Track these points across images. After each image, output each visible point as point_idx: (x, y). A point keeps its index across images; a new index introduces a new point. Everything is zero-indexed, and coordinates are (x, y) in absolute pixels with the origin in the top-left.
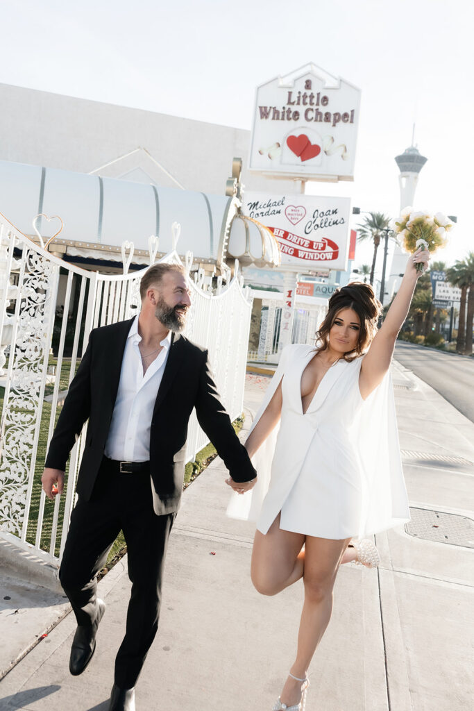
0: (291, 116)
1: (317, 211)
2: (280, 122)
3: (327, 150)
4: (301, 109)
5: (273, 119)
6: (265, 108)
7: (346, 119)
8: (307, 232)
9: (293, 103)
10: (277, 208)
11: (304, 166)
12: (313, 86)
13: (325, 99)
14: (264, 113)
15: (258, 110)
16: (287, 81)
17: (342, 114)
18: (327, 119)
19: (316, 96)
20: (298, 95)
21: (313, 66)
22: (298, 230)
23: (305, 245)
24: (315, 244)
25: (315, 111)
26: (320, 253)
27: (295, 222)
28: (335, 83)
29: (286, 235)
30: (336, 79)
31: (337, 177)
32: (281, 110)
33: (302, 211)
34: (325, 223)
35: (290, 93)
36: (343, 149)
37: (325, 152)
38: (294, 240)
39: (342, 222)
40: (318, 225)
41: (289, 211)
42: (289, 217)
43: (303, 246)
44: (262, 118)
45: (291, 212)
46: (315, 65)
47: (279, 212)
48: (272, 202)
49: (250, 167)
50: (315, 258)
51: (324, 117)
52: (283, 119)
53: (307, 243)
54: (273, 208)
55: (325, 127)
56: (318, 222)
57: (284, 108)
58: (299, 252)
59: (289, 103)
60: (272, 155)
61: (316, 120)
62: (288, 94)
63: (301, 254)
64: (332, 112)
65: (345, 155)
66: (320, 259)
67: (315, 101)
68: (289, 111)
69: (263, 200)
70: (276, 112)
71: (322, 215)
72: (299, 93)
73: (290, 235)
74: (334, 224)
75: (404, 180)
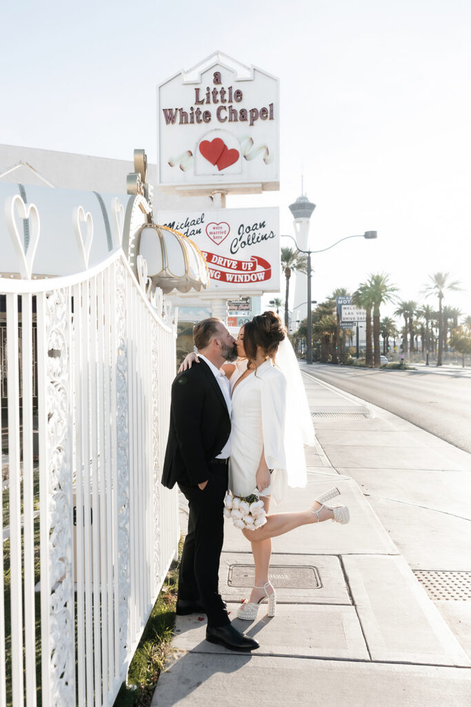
0: (201, 117)
1: (242, 225)
2: (189, 126)
3: (247, 154)
4: (212, 108)
5: (181, 123)
6: (171, 110)
7: (265, 115)
8: (234, 251)
9: (202, 102)
10: (196, 228)
11: (223, 175)
12: (223, 79)
13: (239, 93)
14: (170, 117)
15: (162, 113)
16: (193, 77)
17: (259, 110)
18: (243, 118)
19: (227, 91)
20: (207, 92)
21: (219, 55)
22: (223, 250)
23: (232, 267)
24: (243, 264)
25: (228, 109)
26: (250, 274)
27: (218, 241)
28: (247, 75)
29: (210, 257)
30: (249, 69)
31: (261, 185)
32: (189, 112)
33: (225, 227)
34: (253, 239)
35: (197, 90)
36: (265, 151)
37: (245, 157)
38: (220, 262)
39: (271, 236)
40: (244, 242)
41: (210, 229)
42: (212, 236)
43: (230, 268)
44: (167, 123)
45: (213, 231)
46: (223, 54)
47: (199, 232)
48: (190, 221)
49: (160, 182)
50: (246, 280)
51: (239, 115)
52: (192, 122)
53: (234, 264)
54: (192, 227)
55: (242, 127)
56: (245, 238)
57: (192, 108)
58: (227, 275)
59: (198, 102)
60: (184, 166)
61: (230, 120)
62: (194, 91)
63: (229, 278)
64: (248, 109)
65: (268, 158)
66: (251, 281)
67: (227, 97)
68: (198, 112)
69: (180, 221)
70: (183, 114)
71: (248, 230)
72: (208, 89)
73: (214, 256)
74: (262, 239)
75: (298, 225)
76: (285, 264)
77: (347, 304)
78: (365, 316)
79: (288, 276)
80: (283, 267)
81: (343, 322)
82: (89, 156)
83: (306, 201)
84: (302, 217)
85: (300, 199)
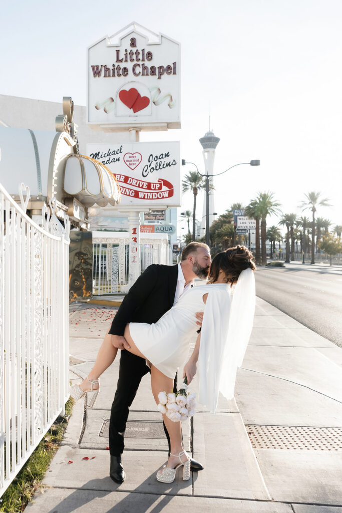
0: (121, 72)
1: (152, 155)
2: (111, 79)
3: (155, 100)
4: (129, 65)
5: (105, 76)
6: (97, 66)
7: (169, 71)
8: (145, 175)
9: (121, 61)
10: (116, 157)
11: (137, 116)
12: (138, 43)
13: (150, 54)
14: (96, 71)
15: (91, 68)
16: (115, 41)
17: (165, 67)
18: (153, 73)
19: (141, 52)
20: (125, 53)
21: (135, 25)
22: (136, 174)
23: (144, 187)
24: (152, 185)
25: (141, 66)
26: (157, 193)
27: (133, 167)
28: (157, 40)
29: (126, 179)
30: (157, 36)
31: (166, 124)
32: (111, 68)
33: (138, 157)
34: (160, 166)
35: (118, 51)
36: (169, 99)
37: (154, 103)
38: (134, 183)
39: (174, 163)
40: (153, 168)
41: (127, 158)
42: (128, 163)
43: (142, 187)
44: (95, 76)
45: (129, 159)
46: (138, 24)
47: (118, 160)
48: (111, 151)
49: (89, 122)
50: (154, 198)
51: (150, 70)
52: (114, 76)
53: (145, 184)
54: (112, 157)
55: (152, 80)
56: (153, 165)
57: (114, 65)
58: (140, 193)
59: (118, 60)
60: (107, 109)
61: (143, 75)
62: (116, 52)
63: (141, 195)
64: (157, 66)
65: (171, 103)
66: (158, 198)
67: (140, 57)
68: (119, 68)
69: (103, 150)
70: (107, 69)
71: (156, 159)
72: (126, 50)
73: (130, 179)
74: (167, 166)
75: (206, 154)
76: (193, 184)
77: (242, 216)
78: (255, 225)
79: (195, 194)
80: (192, 187)
81: (238, 230)
82: (39, 101)
83: (212, 136)
84: (209, 148)
85: (208, 134)
